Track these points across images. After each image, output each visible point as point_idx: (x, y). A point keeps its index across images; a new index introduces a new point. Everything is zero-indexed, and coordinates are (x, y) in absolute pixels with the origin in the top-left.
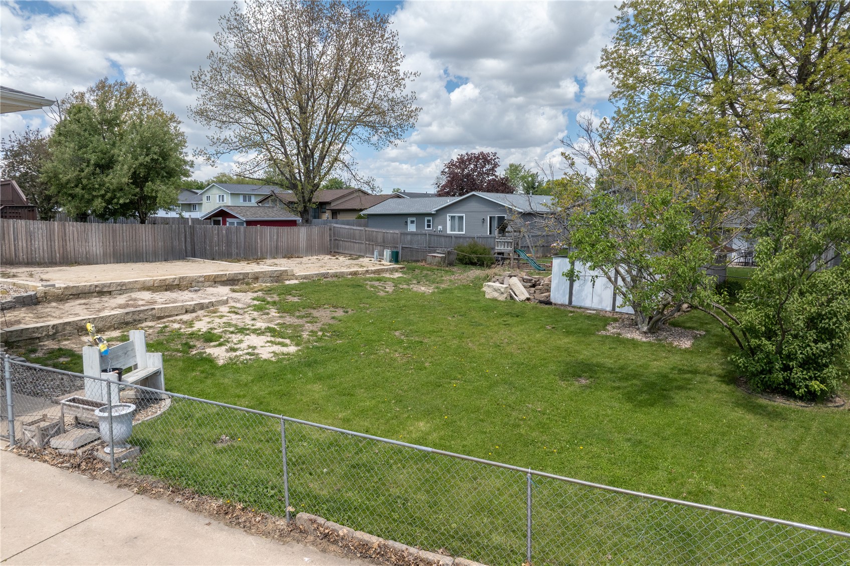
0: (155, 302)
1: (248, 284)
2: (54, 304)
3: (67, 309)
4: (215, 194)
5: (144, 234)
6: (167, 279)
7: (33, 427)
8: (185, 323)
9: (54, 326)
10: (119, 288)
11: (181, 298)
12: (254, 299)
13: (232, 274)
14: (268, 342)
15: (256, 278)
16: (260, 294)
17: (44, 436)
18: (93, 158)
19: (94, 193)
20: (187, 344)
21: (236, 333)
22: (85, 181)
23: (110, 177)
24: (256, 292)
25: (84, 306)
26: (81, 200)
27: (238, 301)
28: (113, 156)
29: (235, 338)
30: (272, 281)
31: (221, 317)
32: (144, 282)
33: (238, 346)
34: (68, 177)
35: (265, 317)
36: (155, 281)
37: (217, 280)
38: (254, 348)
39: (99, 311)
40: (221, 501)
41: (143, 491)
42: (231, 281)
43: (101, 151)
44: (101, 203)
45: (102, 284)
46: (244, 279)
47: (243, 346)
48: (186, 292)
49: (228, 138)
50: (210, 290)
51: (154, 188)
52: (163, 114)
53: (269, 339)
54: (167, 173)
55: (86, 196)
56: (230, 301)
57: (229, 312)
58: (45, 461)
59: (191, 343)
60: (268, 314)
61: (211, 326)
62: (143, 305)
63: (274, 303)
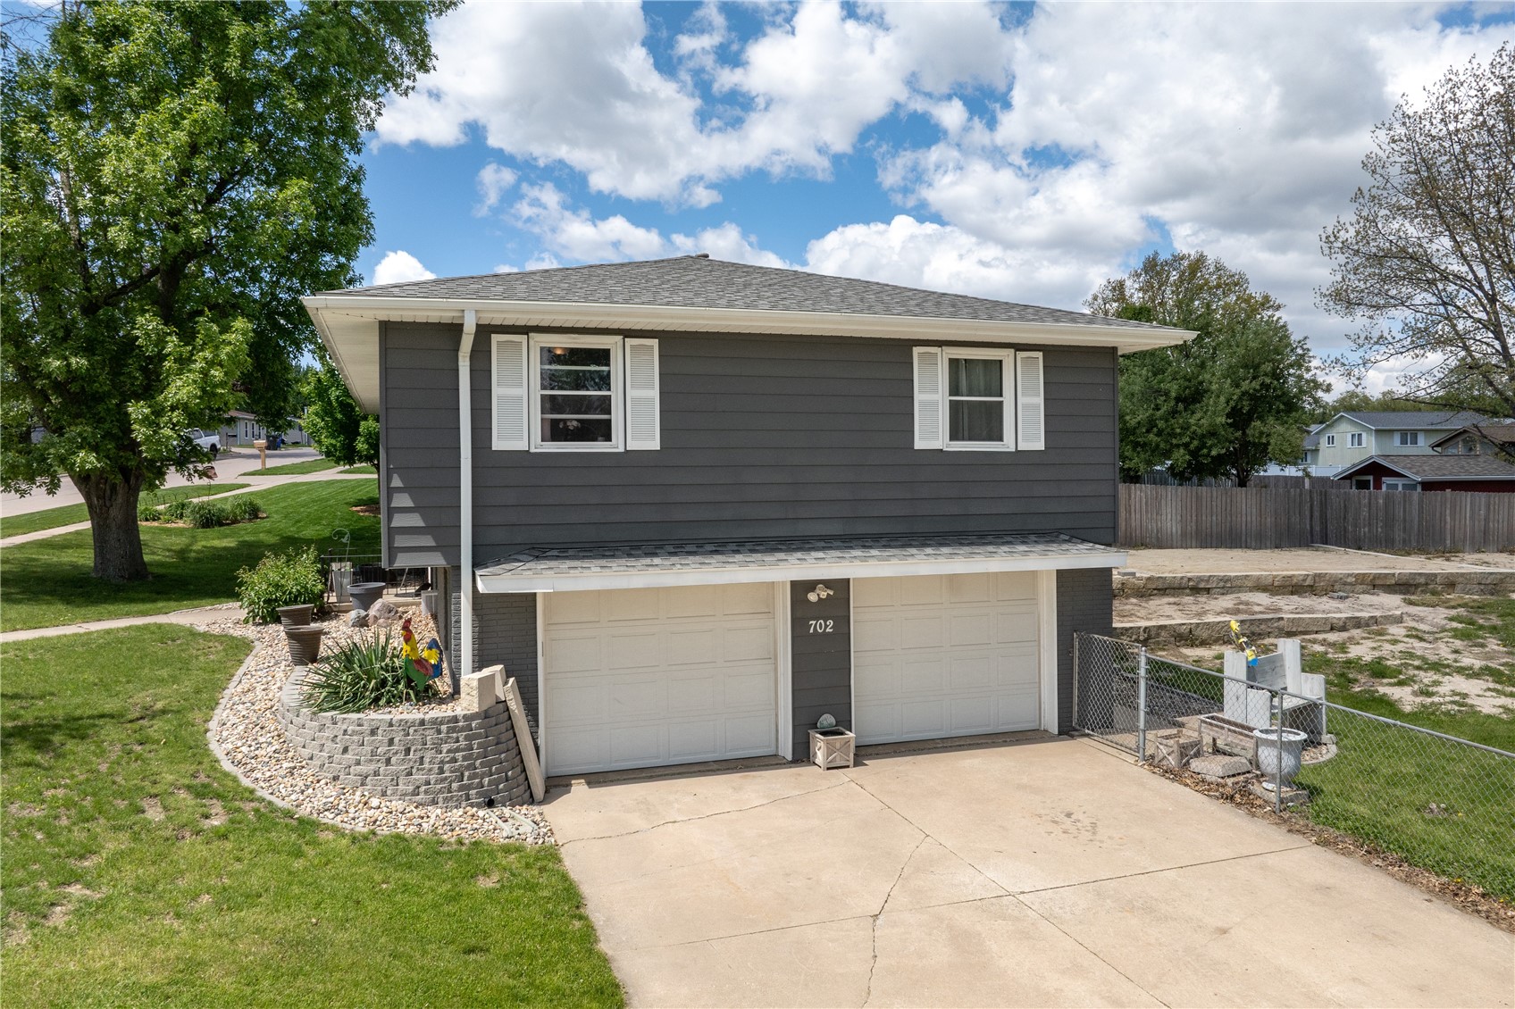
0: (1279, 610)
1: (1434, 593)
2: (1134, 600)
3: (1153, 608)
4: (1344, 431)
5: (1246, 505)
6: (1294, 575)
7: (1171, 742)
8: (1332, 645)
9: (1146, 628)
10: (1221, 584)
11: (1322, 607)
12: (1451, 619)
13: (1405, 574)
14: (1489, 689)
15: (1451, 583)
16: (1461, 611)
17: (1182, 755)
18: (1174, 389)
19: (1174, 441)
20: (1343, 675)
21: (1426, 670)
22: (1161, 424)
23: (1198, 415)
24: (1454, 607)
25: (1176, 607)
26: (1153, 451)
27: (1421, 620)
28: (1201, 383)
29: (1427, 677)
30: (1483, 592)
31: (1395, 642)
32: (1259, 578)
33: (1435, 689)
34: (1139, 418)
35: (1476, 650)
36: (1275, 577)
37: (1378, 582)
38: (1465, 696)
39: (1199, 615)
40: (1444, 879)
41: (1323, 843)
42: (1404, 586)
43: (1185, 378)
44: (1184, 455)
45: (1198, 577)
46: (1427, 584)
47: (1441, 689)
48: (1325, 599)
49: (1385, 334)
50: (1366, 599)
51: (1265, 430)
52: (1250, 296)
53: (1492, 685)
54: (1284, 404)
55: (1162, 445)
56: (1405, 618)
57: (1408, 636)
58: (1187, 785)
59: (1351, 676)
60: (1483, 646)
61: (1377, 654)
62: (1261, 613)
63: (1494, 630)
